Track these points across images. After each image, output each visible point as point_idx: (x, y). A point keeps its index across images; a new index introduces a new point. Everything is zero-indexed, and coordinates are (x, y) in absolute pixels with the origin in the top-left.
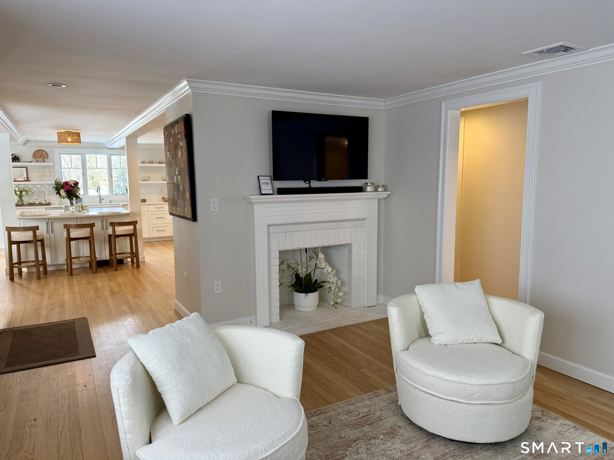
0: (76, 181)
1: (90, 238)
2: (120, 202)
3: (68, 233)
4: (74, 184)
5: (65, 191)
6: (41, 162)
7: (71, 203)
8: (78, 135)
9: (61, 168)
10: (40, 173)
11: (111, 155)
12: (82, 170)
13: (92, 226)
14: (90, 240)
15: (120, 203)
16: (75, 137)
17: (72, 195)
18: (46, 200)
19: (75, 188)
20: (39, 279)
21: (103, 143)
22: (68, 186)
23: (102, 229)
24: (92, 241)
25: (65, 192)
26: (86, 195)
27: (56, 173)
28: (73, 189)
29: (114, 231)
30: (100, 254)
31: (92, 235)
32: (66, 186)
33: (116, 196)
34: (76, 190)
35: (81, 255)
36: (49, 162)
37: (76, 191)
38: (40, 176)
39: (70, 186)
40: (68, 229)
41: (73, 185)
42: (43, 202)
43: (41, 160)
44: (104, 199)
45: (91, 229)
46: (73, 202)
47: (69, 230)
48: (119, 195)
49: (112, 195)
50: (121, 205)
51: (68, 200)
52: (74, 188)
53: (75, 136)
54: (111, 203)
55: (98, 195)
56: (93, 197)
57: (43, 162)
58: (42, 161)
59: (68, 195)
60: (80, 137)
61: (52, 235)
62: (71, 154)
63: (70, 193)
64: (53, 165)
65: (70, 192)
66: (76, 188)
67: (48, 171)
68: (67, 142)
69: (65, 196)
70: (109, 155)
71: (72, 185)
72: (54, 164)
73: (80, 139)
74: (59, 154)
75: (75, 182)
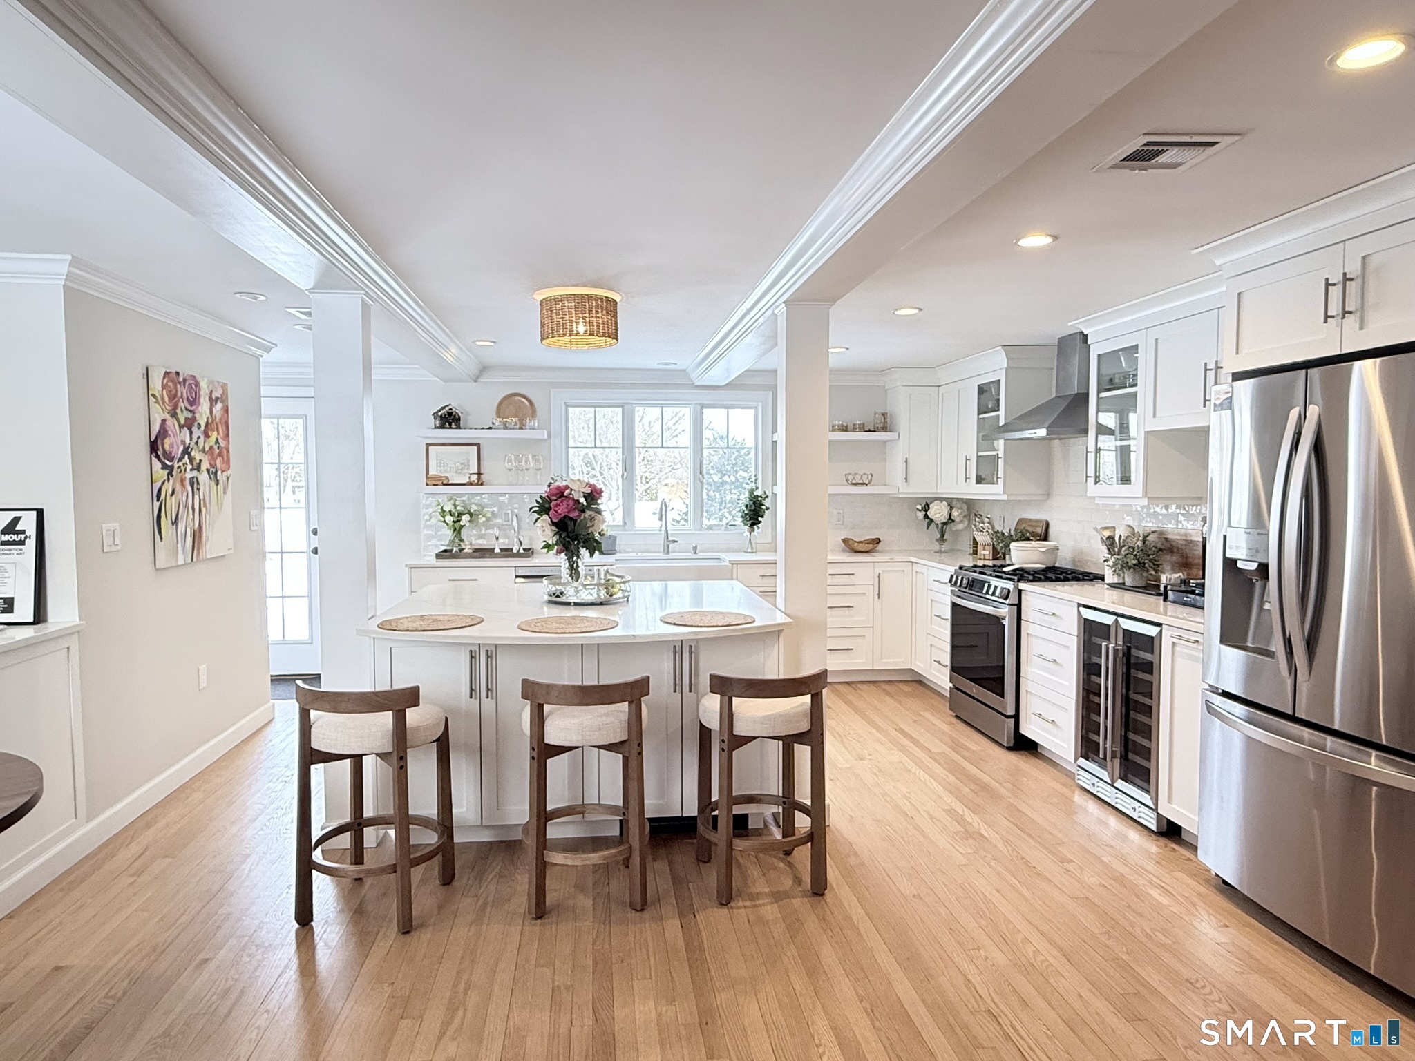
0: (591, 486)
1: (626, 746)
2: (721, 551)
3: (539, 719)
4: (584, 497)
5: (553, 523)
6: (514, 429)
7: (571, 567)
8: (611, 307)
9: (567, 447)
10: (510, 461)
11: (703, 407)
12: (623, 454)
13: (635, 692)
14: (626, 755)
15: (722, 555)
16: (600, 315)
17: (576, 537)
18: (522, 539)
19: (588, 513)
20: (407, 932)
21: (684, 370)
22: (565, 506)
23: (675, 685)
24: (633, 764)
25: (554, 528)
26: (627, 527)
27: (552, 462)
28: (579, 516)
29: (728, 715)
30: (662, 792)
31: (634, 733)
32: (557, 505)
33: (711, 532)
34: (592, 519)
35: (591, 798)
36: (533, 429)
37: (589, 524)
38: (510, 470)
39: (571, 502)
40: (535, 705)
41: (582, 500)
42: (514, 545)
43: (516, 424)
44: (676, 541)
45: (634, 706)
46: (577, 566)
47: (541, 707)
48: (720, 530)
49: (700, 530)
50: (727, 563)
51: (563, 555)
52: (583, 511)
53: (597, 312)
54: (695, 553)
55: (661, 527)
56: (646, 533)
57: (521, 428)
58: (518, 426)
59: (560, 536)
60: (615, 316)
61: (488, 704)
62: (595, 407)
63: (569, 530)
64: (546, 437)
65: (571, 525)
66: (591, 513)
67: (530, 457)
68: (570, 335)
69: (550, 542)
70: (699, 408)
71: (578, 501)
72: (549, 436)
73: (616, 323)
74: (564, 407)
75: (588, 490)
